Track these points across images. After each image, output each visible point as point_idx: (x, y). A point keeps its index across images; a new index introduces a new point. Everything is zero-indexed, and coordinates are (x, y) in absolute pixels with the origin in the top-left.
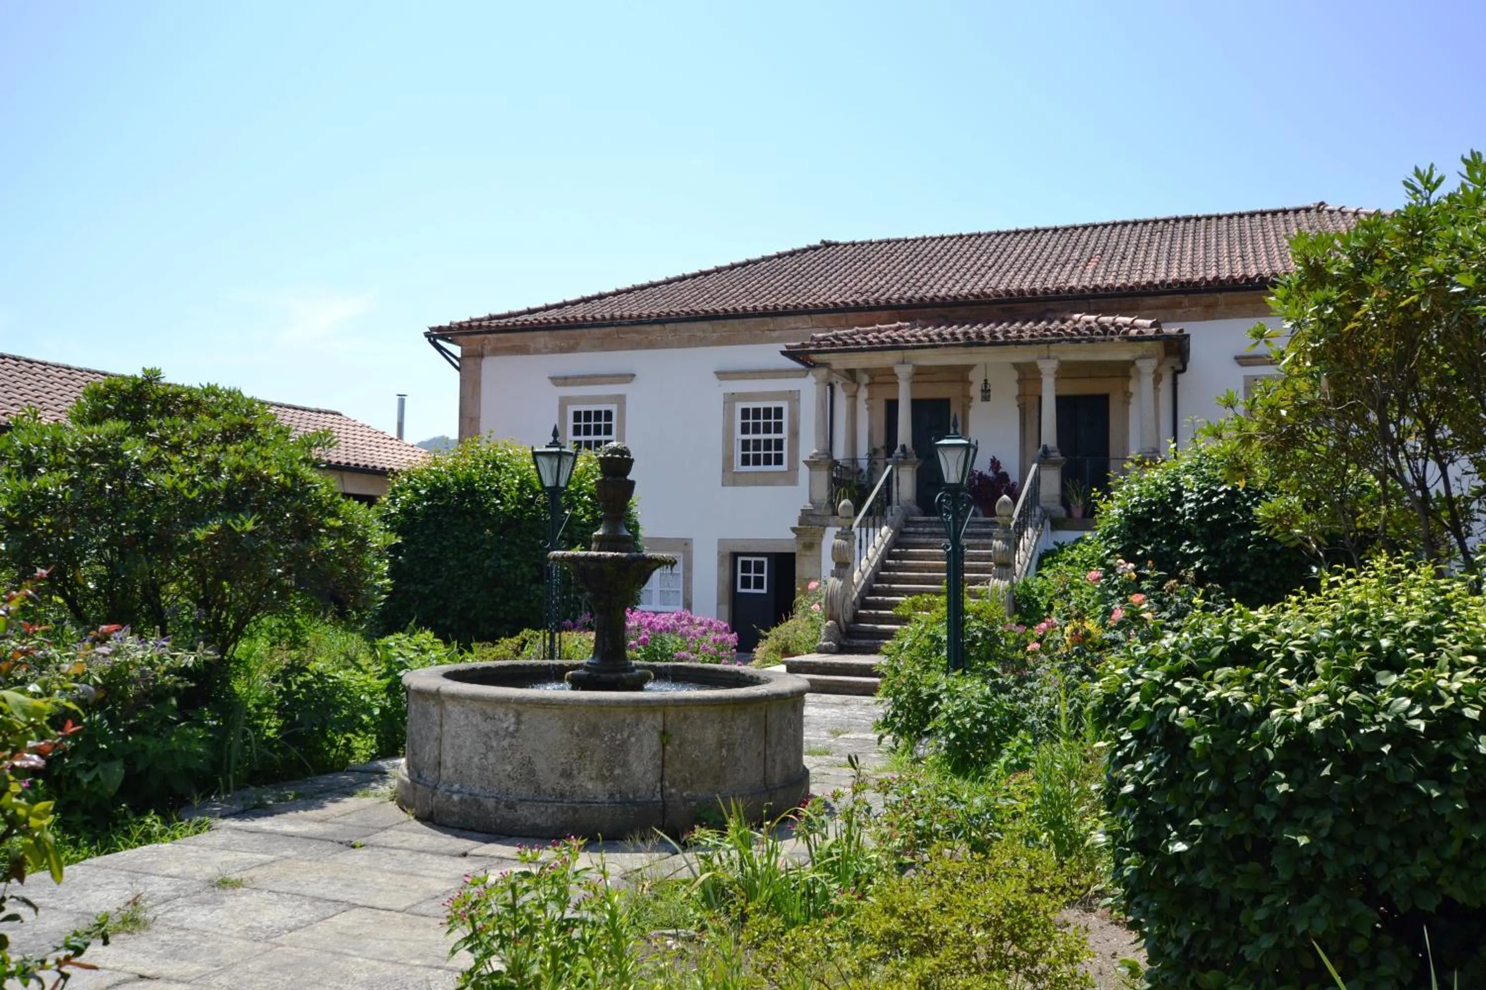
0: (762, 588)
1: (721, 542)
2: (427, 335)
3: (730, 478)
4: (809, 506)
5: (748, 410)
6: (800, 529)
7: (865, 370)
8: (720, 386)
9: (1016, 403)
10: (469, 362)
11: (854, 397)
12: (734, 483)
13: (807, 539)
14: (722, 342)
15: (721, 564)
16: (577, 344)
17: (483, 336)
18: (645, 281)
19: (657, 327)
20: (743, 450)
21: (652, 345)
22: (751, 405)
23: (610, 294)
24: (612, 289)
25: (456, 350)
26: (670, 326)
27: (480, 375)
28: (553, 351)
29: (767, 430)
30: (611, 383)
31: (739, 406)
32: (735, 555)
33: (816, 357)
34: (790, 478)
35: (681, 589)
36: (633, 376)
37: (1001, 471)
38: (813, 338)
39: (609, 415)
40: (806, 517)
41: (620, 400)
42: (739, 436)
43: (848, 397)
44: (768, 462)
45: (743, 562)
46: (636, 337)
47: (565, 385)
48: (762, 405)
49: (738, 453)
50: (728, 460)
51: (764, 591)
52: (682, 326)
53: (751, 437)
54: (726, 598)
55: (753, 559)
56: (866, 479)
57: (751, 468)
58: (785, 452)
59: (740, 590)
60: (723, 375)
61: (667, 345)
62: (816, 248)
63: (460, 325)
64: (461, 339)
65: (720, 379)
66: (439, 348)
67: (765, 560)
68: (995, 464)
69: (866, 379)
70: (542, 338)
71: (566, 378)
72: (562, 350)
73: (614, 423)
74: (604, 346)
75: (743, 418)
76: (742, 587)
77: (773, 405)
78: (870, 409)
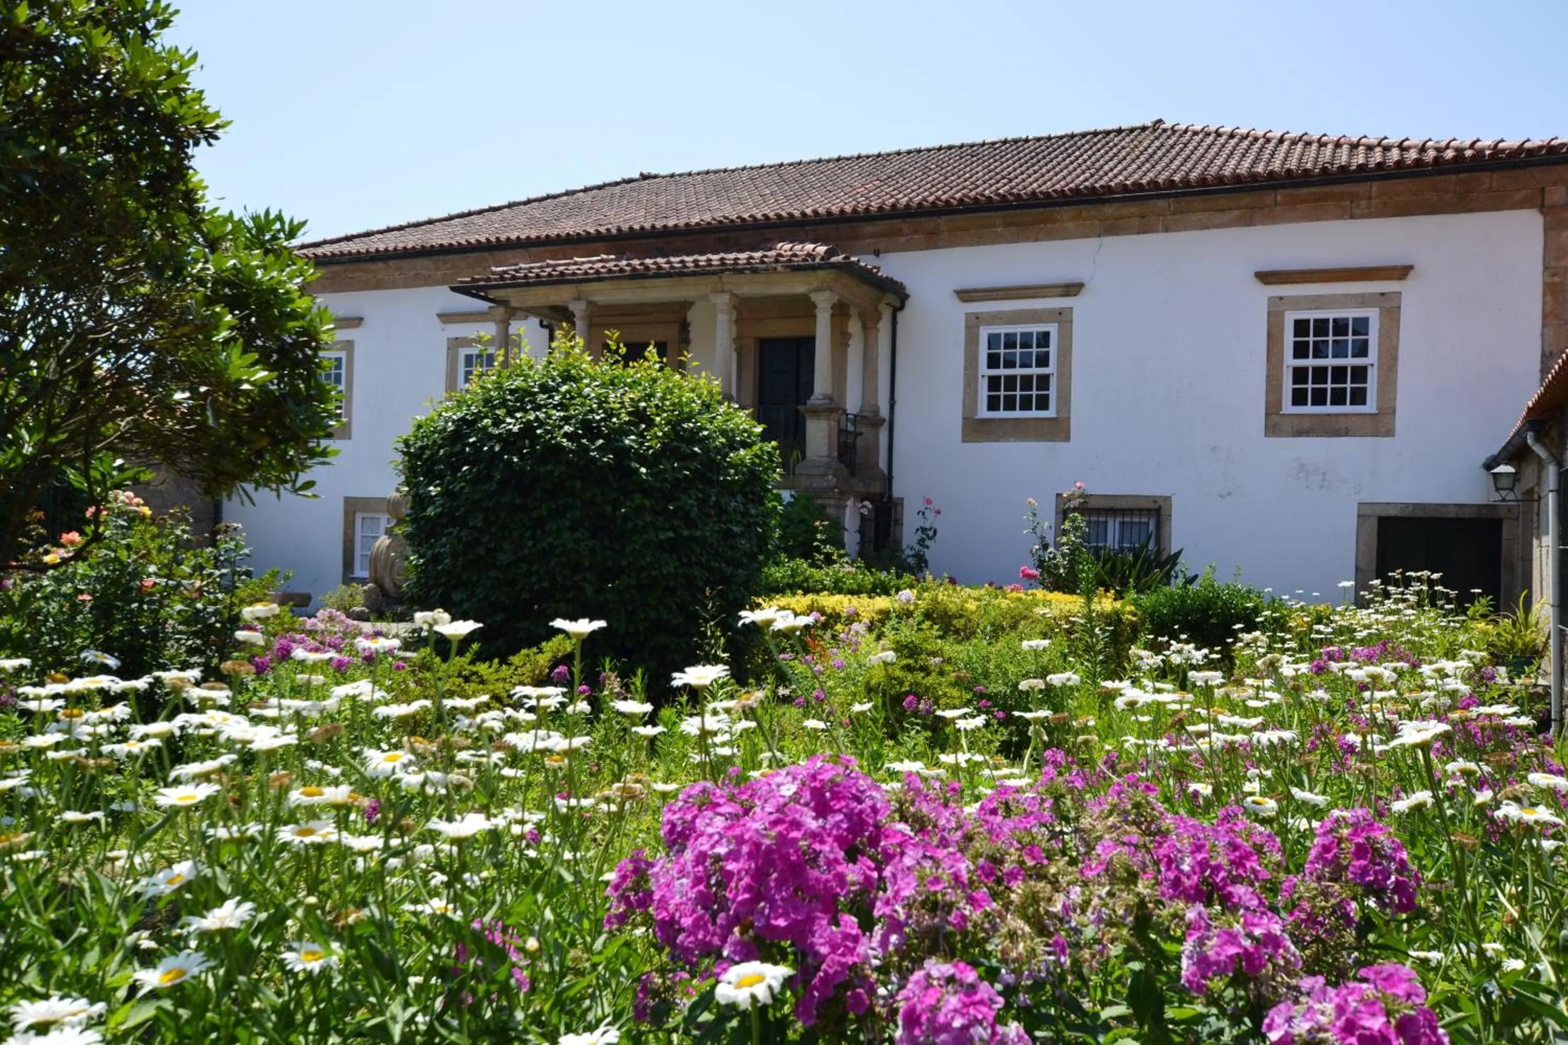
5: (471, 356)
8: (443, 329)
14: (446, 280)
19: (380, 265)
21: (379, 285)
22: (474, 351)
26: (393, 263)
30: (340, 328)
31: (463, 352)
33: (494, 294)
36: (361, 319)
39: (339, 363)
46: (362, 276)
52: (406, 263)
60: (445, 317)
61: (393, 285)
65: (444, 322)
73: (344, 371)
74: (333, 286)
75: (466, 366)
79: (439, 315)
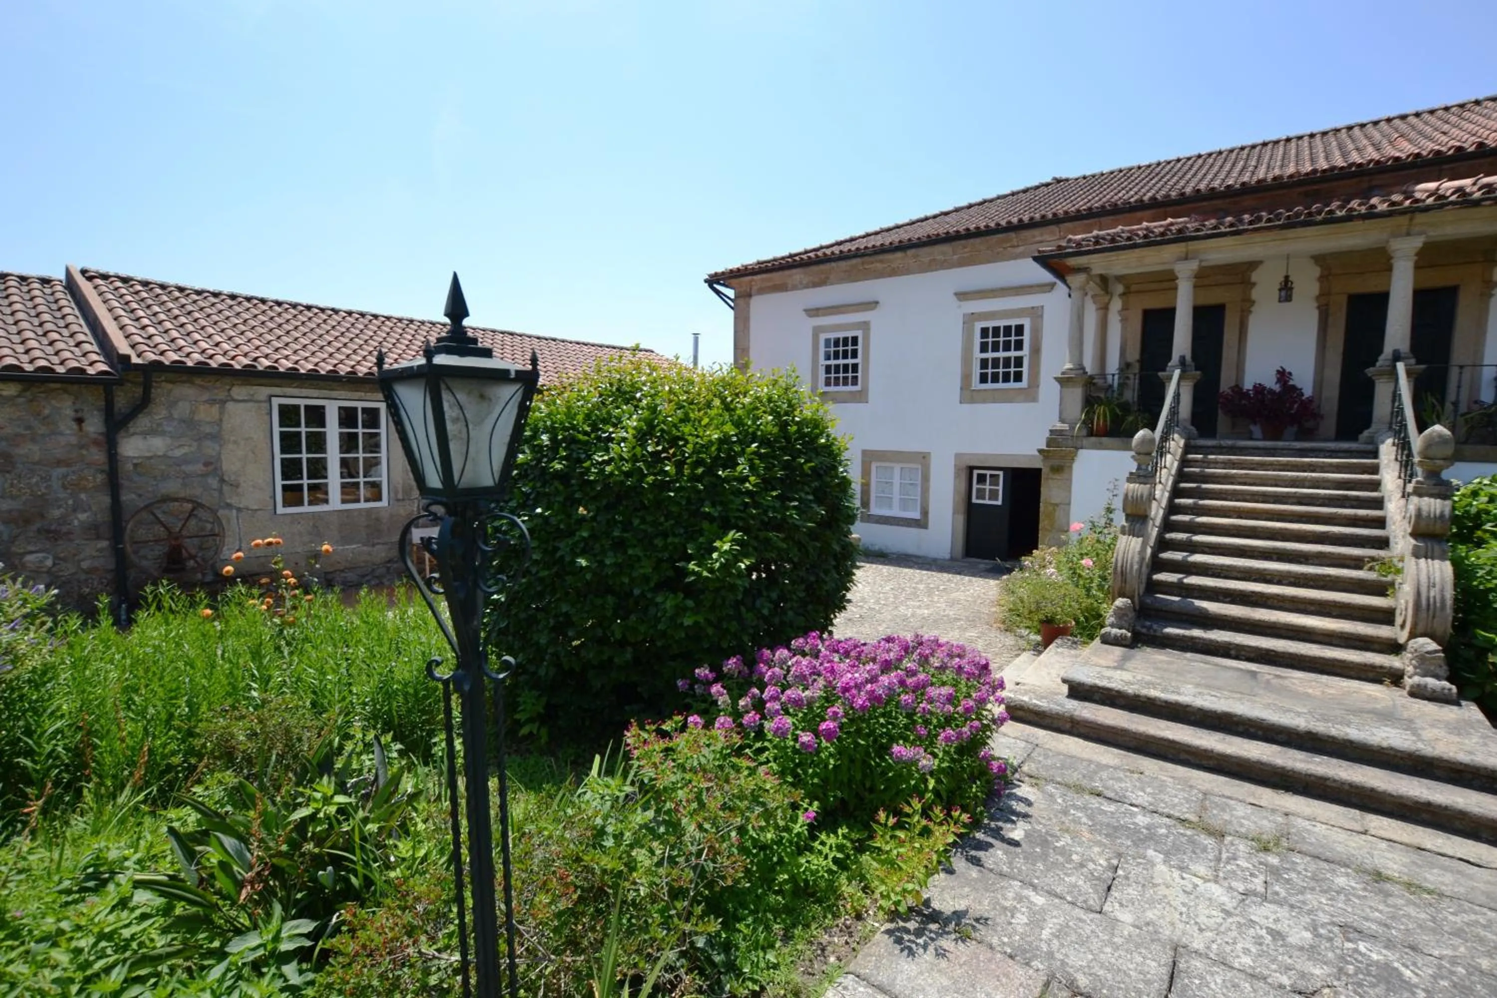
0: (997, 499)
1: (958, 456)
2: (706, 281)
3: (968, 396)
4: (1059, 426)
5: (988, 329)
6: (1048, 451)
7: (1119, 279)
8: (960, 307)
9: (1316, 305)
10: (741, 302)
11: (1104, 309)
12: (972, 401)
13: (1056, 462)
14: (962, 263)
15: (957, 476)
16: (827, 278)
17: (750, 278)
18: (891, 224)
19: (899, 255)
20: (982, 368)
21: (894, 272)
22: (990, 324)
23: (860, 237)
24: (862, 233)
25: (730, 293)
26: (910, 252)
27: (748, 312)
28: (807, 287)
29: (1007, 347)
30: (857, 311)
31: (979, 326)
32: (971, 469)
33: (1072, 262)
34: (1031, 395)
35: (919, 498)
36: (877, 302)
37: (1291, 383)
38: (1070, 241)
39: (855, 340)
40: (1055, 438)
41: (865, 326)
42: (978, 355)
43: (1097, 309)
44: (1006, 379)
45: (979, 475)
46: (879, 266)
47: (817, 316)
48: (1002, 323)
49: (977, 371)
50: (966, 378)
51: (999, 502)
52: (923, 250)
53: (990, 355)
54: (962, 508)
55: (988, 472)
56: (1115, 395)
57: (989, 386)
58: (1025, 369)
59: (974, 500)
60: (962, 296)
61: (907, 271)
62: (1047, 185)
63: (731, 271)
64: (734, 282)
65: (960, 300)
66: (718, 293)
67: (1001, 473)
68: (1283, 376)
69: (1120, 289)
70: (797, 275)
71: (818, 309)
72: (815, 285)
73: (860, 347)
74: (851, 277)
75: (982, 337)
76: (977, 498)
77: (1013, 322)
78: (1124, 320)
79: (956, 294)
